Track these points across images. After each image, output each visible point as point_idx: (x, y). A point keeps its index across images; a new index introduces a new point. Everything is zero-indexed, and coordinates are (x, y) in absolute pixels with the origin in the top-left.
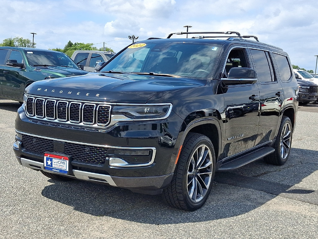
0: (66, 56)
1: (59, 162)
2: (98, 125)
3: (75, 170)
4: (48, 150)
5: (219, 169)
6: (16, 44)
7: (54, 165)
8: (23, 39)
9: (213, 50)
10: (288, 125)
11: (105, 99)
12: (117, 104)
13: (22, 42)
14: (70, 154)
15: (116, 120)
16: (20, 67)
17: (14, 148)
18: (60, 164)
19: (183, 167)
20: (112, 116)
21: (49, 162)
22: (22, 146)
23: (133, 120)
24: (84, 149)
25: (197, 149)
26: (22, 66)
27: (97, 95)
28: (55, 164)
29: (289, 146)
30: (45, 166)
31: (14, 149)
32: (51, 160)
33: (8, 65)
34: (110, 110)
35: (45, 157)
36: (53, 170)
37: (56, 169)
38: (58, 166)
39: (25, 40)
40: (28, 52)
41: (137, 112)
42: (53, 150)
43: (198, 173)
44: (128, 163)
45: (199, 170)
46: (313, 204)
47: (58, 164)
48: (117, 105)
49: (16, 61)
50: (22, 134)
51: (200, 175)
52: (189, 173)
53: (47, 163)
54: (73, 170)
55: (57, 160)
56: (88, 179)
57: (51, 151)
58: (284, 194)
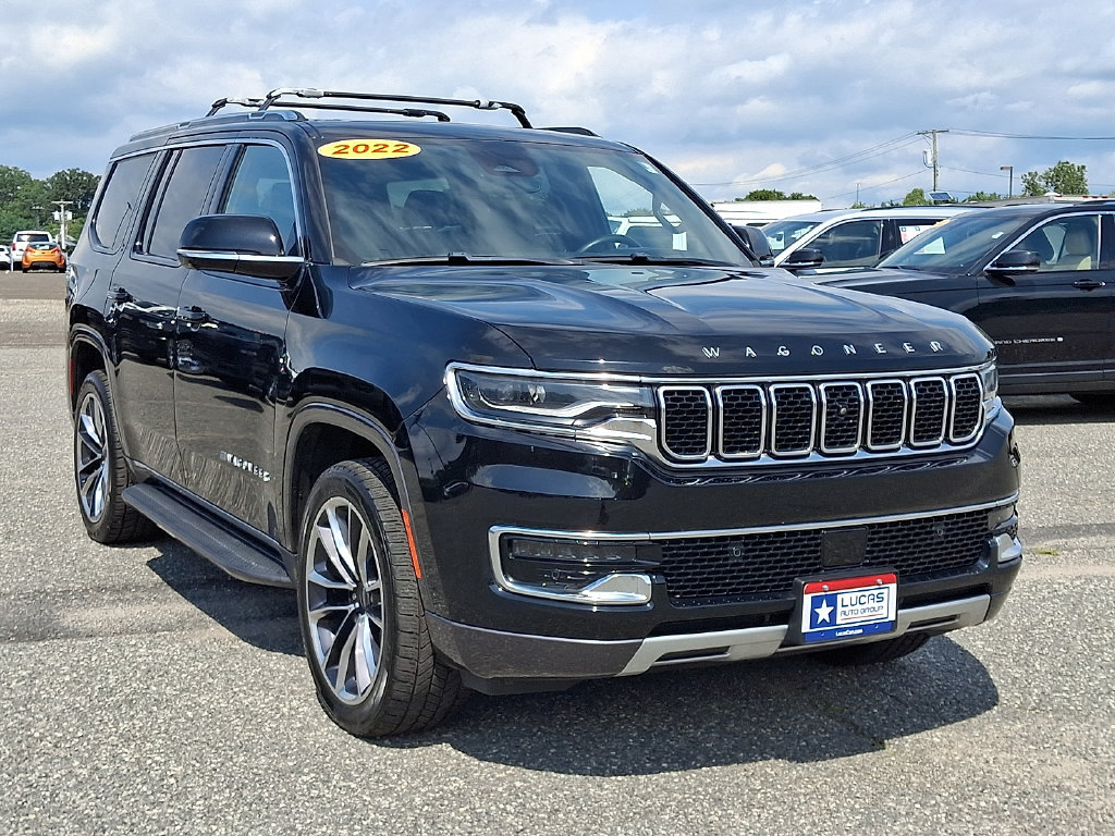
1: (864, 600)
4: (804, 571)
18: (866, 606)
20: (984, 405)
21: (824, 612)
24: (931, 532)
30: (806, 629)
32: (832, 601)
34: (981, 390)
35: (807, 599)
36: (841, 634)
37: (850, 629)
38: (860, 614)
42: (820, 564)
47: (859, 607)
53: (814, 616)
55: (854, 595)
57: (815, 570)
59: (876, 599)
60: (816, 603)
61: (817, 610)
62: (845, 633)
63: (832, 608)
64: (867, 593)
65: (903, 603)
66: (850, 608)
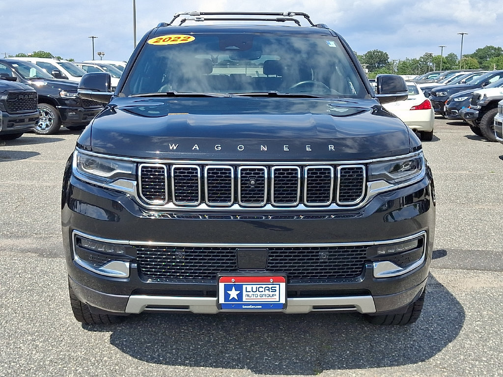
1: (261, 289)
2: (339, 206)
4: (224, 270)
7: (247, 297)
18: (263, 293)
20: (369, 184)
21: (233, 294)
23: (396, 187)
30: (222, 302)
32: (239, 288)
34: (364, 175)
36: (245, 307)
37: (253, 305)
42: (236, 267)
48: (373, 163)
53: (227, 296)
55: (254, 287)
56: (311, 310)
57: (231, 270)
59: (270, 290)
60: (227, 288)
61: (229, 292)
62: (250, 307)
63: (239, 292)
64: (264, 286)
65: (290, 294)
66: (252, 293)
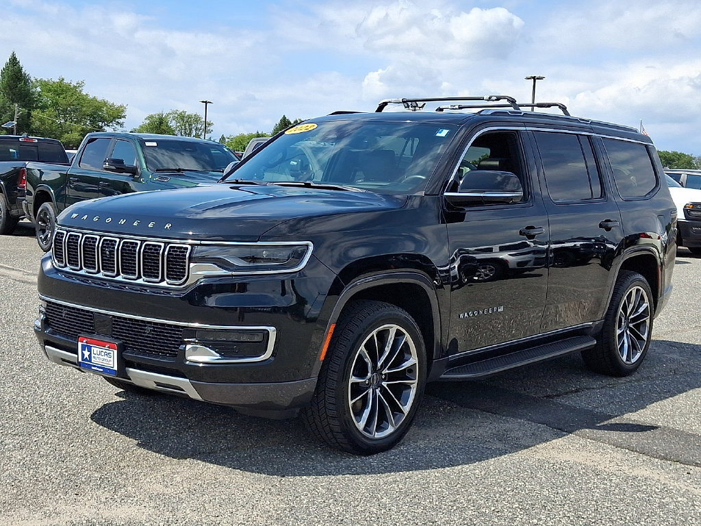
0: (226, 150)
1: (103, 354)
2: (168, 284)
3: (131, 369)
4: (86, 331)
5: (443, 376)
6: (173, 124)
7: (94, 359)
8: (187, 114)
9: (438, 135)
10: (638, 290)
11: (191, 233)
12: (202, 242)
13: (183, 120)
14: (120, 339)
15: (199, 272)
16: (129, 174)
17: (36, 328)
18: (103, 357)
19: (338, 366)
20: (192, 265)
21: (86, 354)
22: (46, 322)
23: (230, 273)
24: (144, 329)
25: (374, 333)
26: (133, 171)
27: (167, 226)
28: (96, 356)
29: (645, 337)
30: (80, 360)
31: (35, 331)
32: (90, 350)
33: (106, 169)
34: (187, 256)
35: (80, 344)
36: (93, 368)
37: (98, 367)
38: (101, 361)
39: (189, 117)
40: (148, 144)
41: (242, 258)
42: (93, 330)
43: (384, 380)
44: (221, 355)
45: (385, 374)
46: (636, 451)
47: (100, 356)
48: (201, 245)
49: (121, 162)
50: (46, 301)
51: (388, 385)
52: (353, 379)
53: (83, 355)
54: (127, 368)
55: (98, 350)
56: (155, 385)
57: (91, 332)
58: (587, 430)
59: (108, 356)
60: (83, 349)
61: (84, 352)
62: (95, 369)
63: (89, 353)
64: (104, 351)
